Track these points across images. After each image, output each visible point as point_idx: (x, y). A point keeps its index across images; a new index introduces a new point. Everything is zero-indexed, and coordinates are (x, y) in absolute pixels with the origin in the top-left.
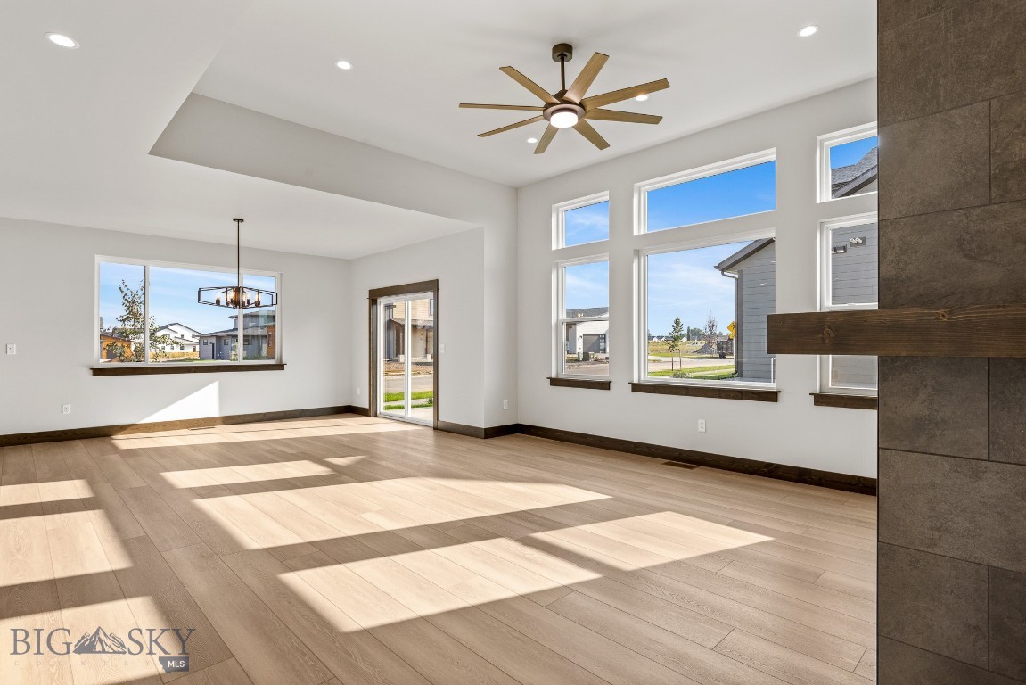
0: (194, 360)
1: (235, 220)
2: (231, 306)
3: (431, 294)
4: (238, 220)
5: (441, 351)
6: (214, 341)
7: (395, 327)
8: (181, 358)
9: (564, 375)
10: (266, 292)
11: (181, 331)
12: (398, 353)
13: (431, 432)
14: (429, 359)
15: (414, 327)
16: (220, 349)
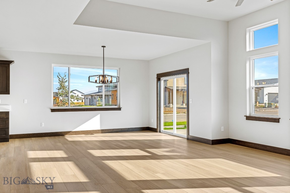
0: (83, 105)
1: (102, 46)
2: (101, 83)
3: (185, 76)
4: (104, 47)
5: (190, 102)
6: (90, 97)
7: (169, 90)
8: (77, 105)
9: (254, 114)
10: (114, 77)
11: (78, 93)
12: (169, 103)
13: (186, 141)
14: (185, 106)
15: (177, 90)
16: (92, 101)
